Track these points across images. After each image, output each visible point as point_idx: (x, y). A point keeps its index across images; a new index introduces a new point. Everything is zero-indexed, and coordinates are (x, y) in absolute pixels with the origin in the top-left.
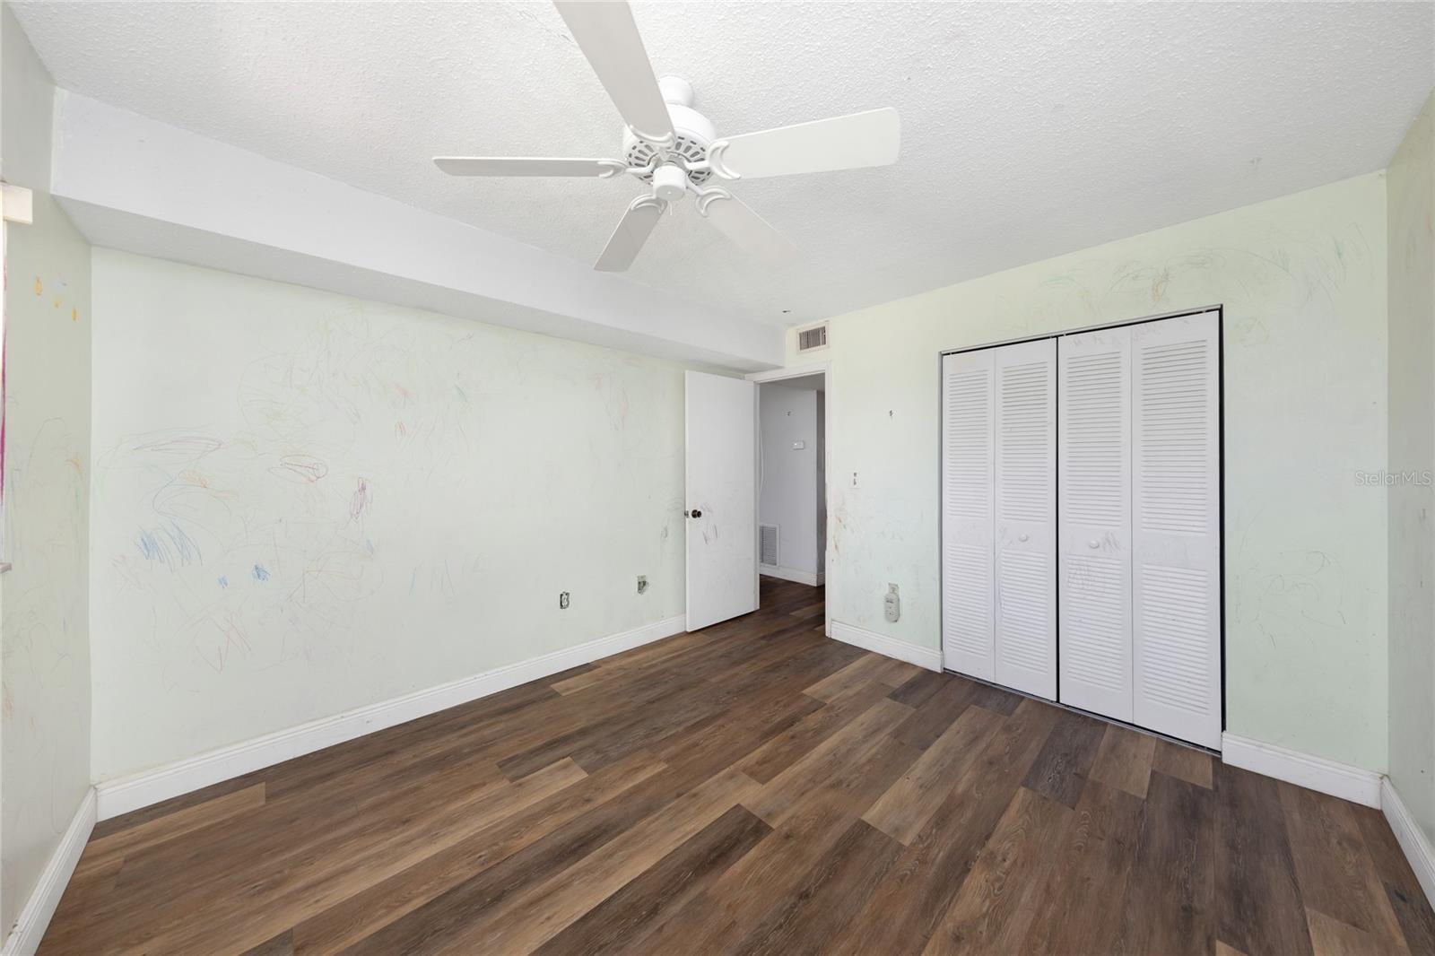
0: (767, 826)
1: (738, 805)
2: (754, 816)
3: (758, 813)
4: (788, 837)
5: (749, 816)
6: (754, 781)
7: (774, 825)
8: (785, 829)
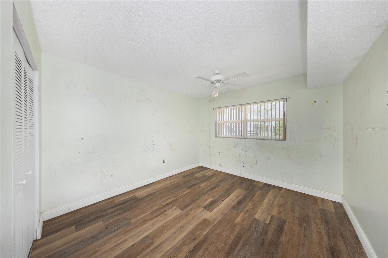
0: (204, 208)
1: (211, 212)
2: (207, 210)
3: (206, 211)
4: (199, 207)
5: (208, 210)
6: (208, 219)
7: (202, 209)
8: (200, 208)
